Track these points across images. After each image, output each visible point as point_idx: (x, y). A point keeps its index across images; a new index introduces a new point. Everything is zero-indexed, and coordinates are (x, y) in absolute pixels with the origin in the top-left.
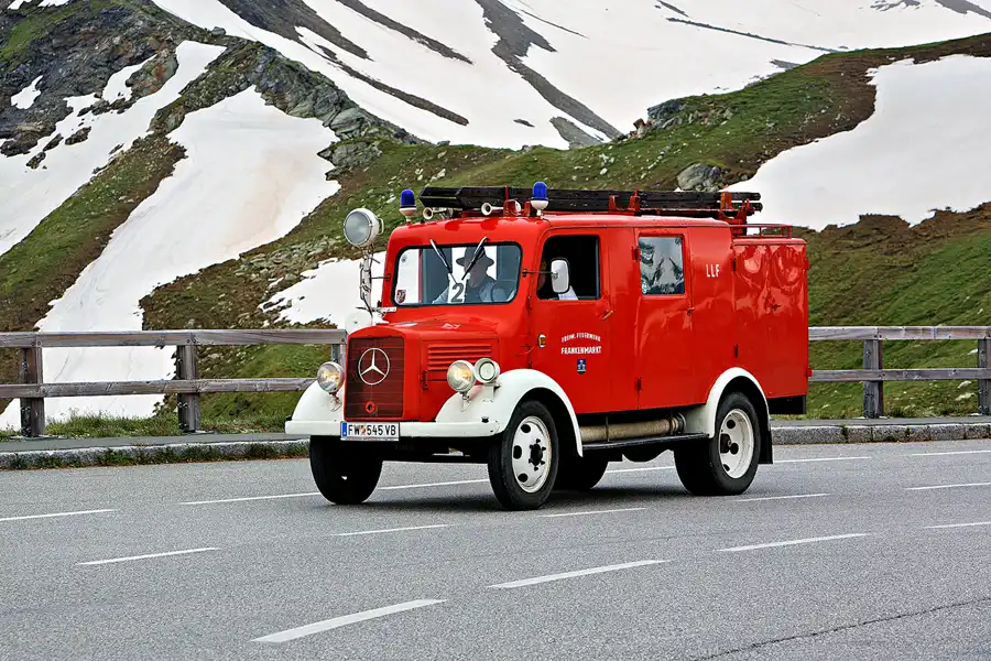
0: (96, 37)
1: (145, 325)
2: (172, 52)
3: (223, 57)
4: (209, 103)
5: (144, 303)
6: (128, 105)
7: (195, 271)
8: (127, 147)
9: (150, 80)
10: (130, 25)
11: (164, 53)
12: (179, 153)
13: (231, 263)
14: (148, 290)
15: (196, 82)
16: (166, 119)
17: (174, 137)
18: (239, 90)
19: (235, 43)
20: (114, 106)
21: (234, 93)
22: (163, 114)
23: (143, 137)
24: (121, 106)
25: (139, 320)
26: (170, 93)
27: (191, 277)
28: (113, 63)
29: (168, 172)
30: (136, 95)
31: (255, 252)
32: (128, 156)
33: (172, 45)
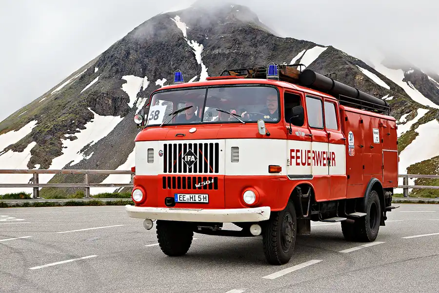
0: (398, 107)
1: (408, 173)
2: (416, 111)
3: (428, 112)
4: (425, 123)
5: (408, 169)
6: (405, 123)
7: (420, 162)
8: (405, 132)
9: (411, 117)
10: (407, 104)
11: (414, 111)
12: (417, 134)
13: (429, 160)
14: (409, 166)
15: (422, 118)
16: (414, 127)
17: (416, 130)
18: (432, 120)
19: (431, 109)
20: (402, 123)
21: (431, 120)
22: (414, 125)
23: (409, 130)
24: (404, 123)
25: (406, 173)
26: (415, 120)
27: (419, 163)
28: (402, 113)
29: (414, 139)
30: (407, 120)
31: (435, 158)
32: (405, 135)
33: (416, 109)
